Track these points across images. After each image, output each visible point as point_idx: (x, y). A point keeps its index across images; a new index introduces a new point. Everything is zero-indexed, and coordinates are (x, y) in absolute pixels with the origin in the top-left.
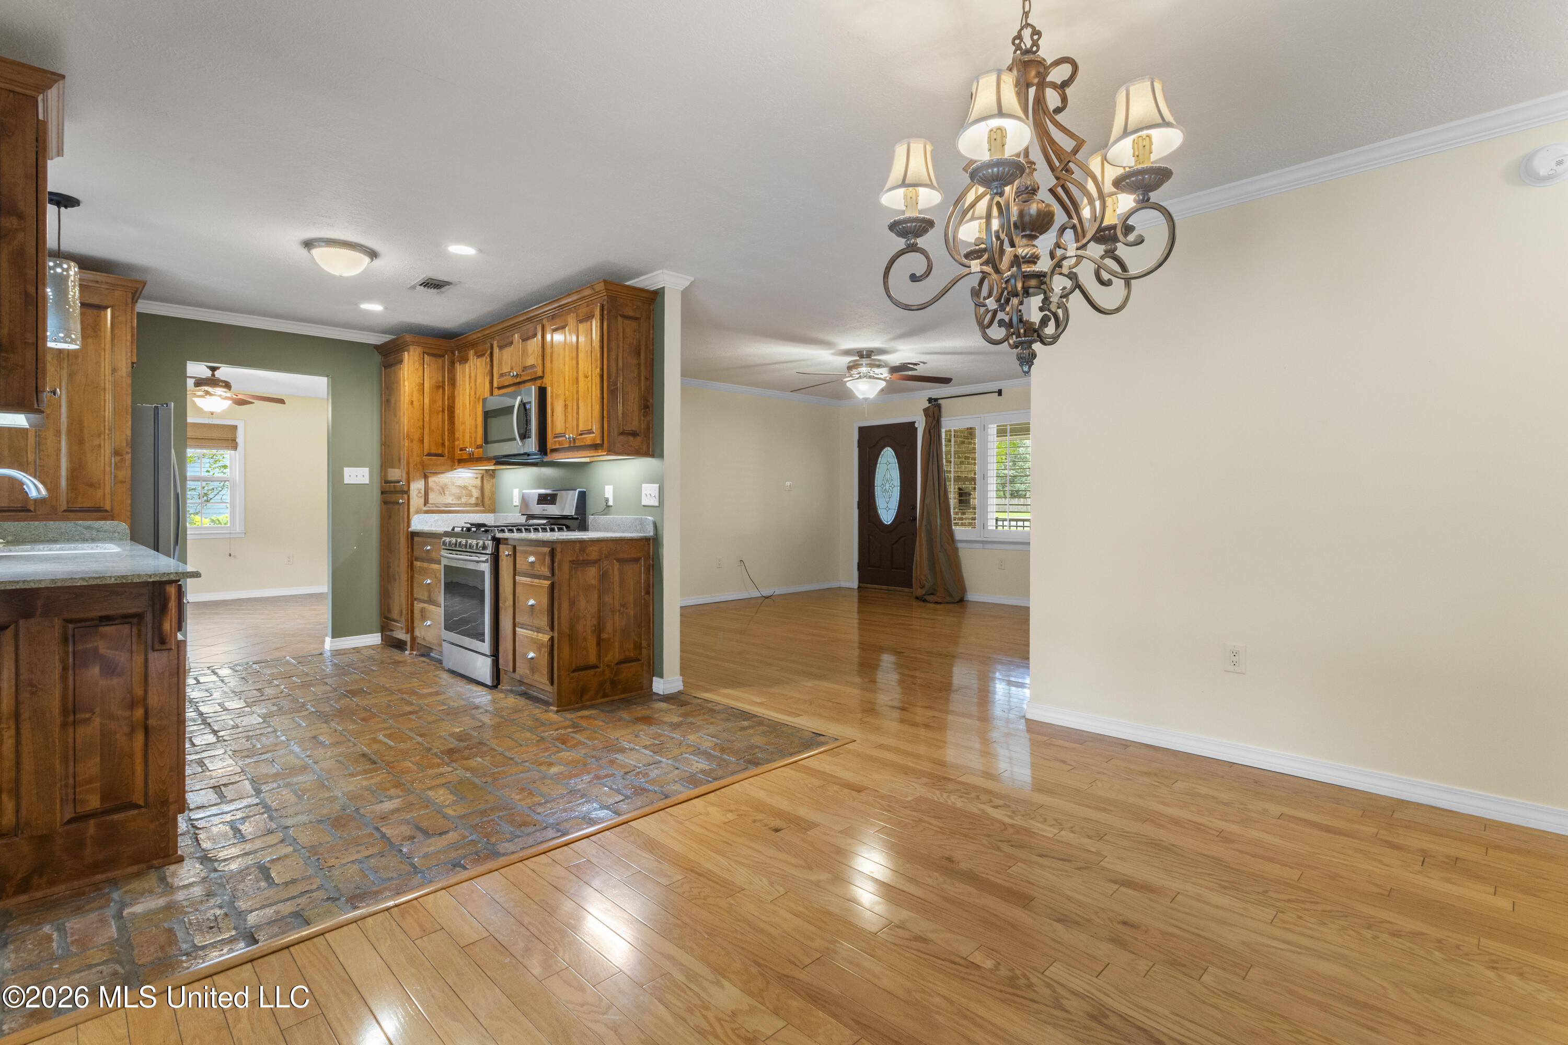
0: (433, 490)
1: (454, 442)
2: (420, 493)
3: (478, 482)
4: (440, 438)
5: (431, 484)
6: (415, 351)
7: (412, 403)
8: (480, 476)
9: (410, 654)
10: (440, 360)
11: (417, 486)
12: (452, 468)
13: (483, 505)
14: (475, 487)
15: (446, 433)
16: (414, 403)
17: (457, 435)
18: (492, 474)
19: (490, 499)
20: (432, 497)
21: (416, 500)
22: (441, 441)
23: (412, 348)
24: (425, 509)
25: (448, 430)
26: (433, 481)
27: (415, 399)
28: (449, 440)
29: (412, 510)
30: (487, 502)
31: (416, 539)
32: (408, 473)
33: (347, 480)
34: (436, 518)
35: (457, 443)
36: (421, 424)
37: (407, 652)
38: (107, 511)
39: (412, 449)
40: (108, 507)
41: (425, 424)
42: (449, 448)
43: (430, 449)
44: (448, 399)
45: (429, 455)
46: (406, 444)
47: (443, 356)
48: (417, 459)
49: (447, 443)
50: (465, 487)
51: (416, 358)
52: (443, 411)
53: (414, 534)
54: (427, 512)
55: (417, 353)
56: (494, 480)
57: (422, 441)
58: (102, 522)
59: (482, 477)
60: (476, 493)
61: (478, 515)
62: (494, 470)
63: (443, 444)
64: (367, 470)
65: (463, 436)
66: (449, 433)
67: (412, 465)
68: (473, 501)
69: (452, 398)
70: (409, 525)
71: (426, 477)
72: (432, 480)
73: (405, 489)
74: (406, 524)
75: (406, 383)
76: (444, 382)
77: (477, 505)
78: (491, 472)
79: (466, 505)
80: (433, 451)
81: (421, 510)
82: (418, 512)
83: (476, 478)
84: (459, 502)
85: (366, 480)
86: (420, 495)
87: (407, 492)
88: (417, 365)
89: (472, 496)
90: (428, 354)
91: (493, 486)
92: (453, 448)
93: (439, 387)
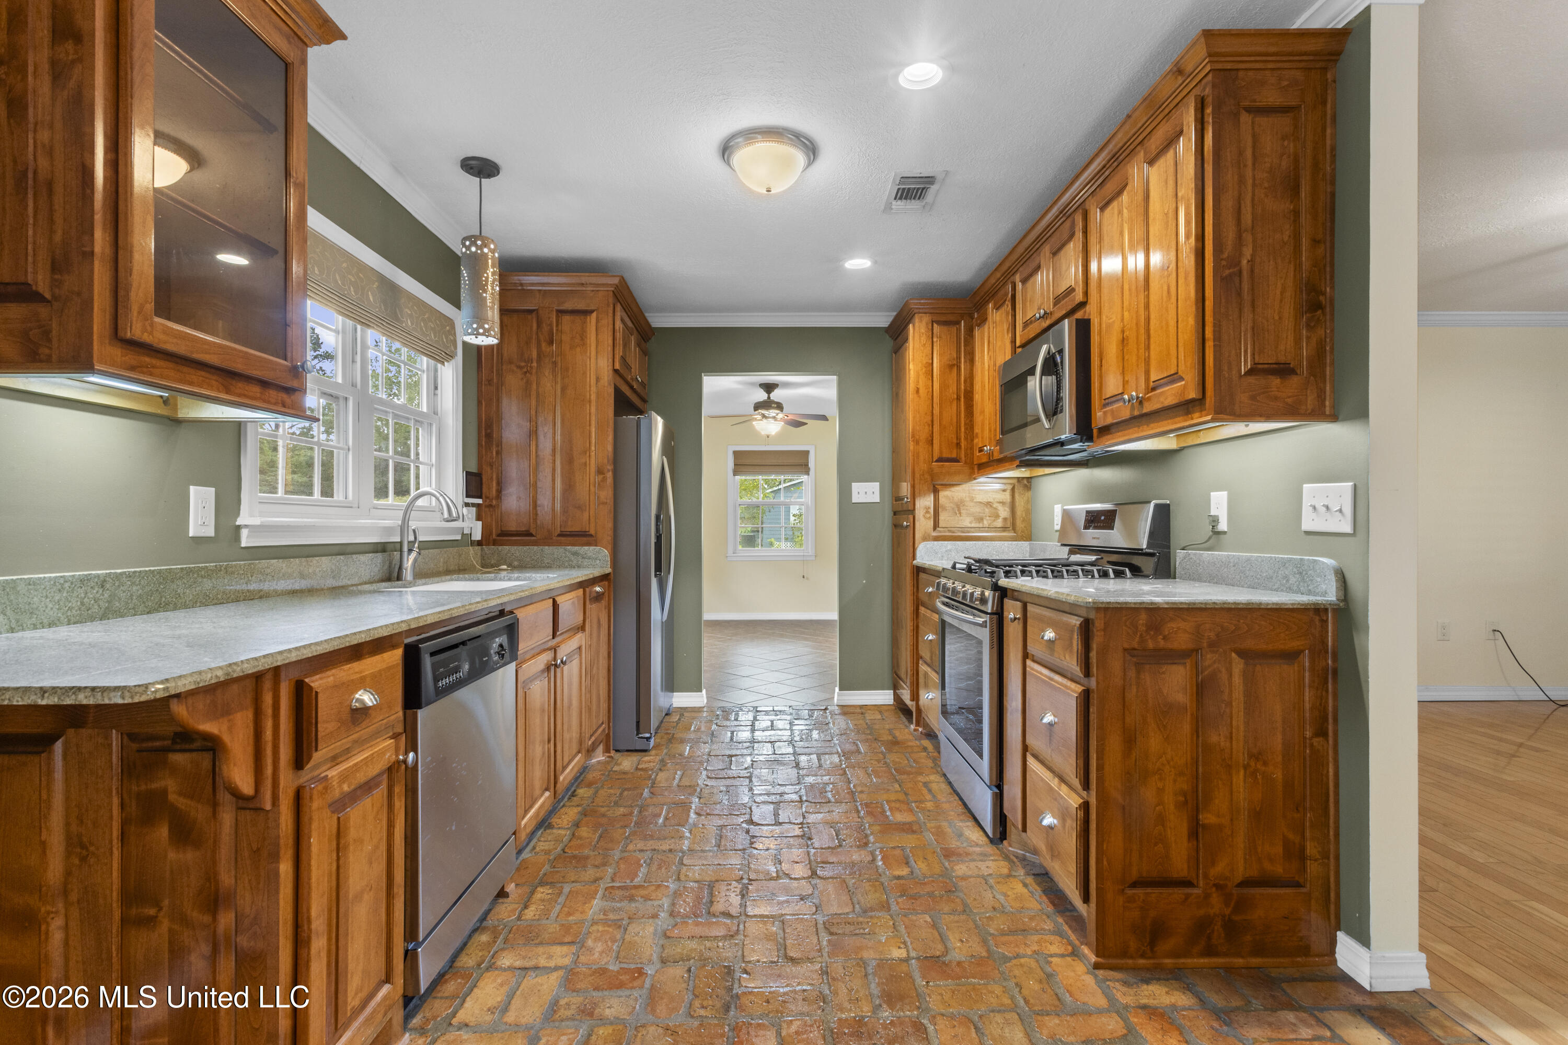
0: (944, 509)
1: (972, 440)
2: (927, 512)
3: (1007, 497)
4: (954, 436)
5: (942, 500)
6: (921, 321)
7: (918, 391)
8: (1009, 487)
9: (915, 730)
10: (954, 329)
11: (925, 503)
12: (971, 477)
13: (1014, 529)
14: (1003, 503)
15: (963, 429)
16: (921, 391)
17: (977, 430)
18: (1027, 484)
19: (1024, 520)
20: (943, 517)
21: (923, 524)
22: (955, 441)
23: (917, 317)
24: (934, 534)
25: (965, 424)
26: (947, 497)
27: (921, 386)
28: (966, 439)
29: (918, 536)
30: (1020, 524)
31: (922, 575)
32: (913, 487)
33: (856, 498)
34: (949, 547)
35: (976, 441)
36: (930, 418)
37: (913, 727)
38: (591, 536)
39: (918, 454)
40: (592, 532)
41: (935, 418)
42: (966, 450)
43: (941, 452)
44: (965, 381)
45: (940, 460)
46: (912, 448)
47: (958, 323)
48: (923, 466)
49: (963, 444)
50: (989, 504)
51: (923, 331)
52: (958, 399)
53: (919, 570)
54: (936, 539)
55: (924, 323)
56: (1029, 494)
57: (931, 442)
58: (586, 548)
59: (1013, 490)
60: (1004, 512)
61: (1006, 543)
62: (1029, 479)
63: (958, 445)
64: (878, 484)
65: (983, 431)
66: (966, 429)
67: (917, 475)
68: (999, 523)
69: (970, 379)
70: (914, 558)
71: (936, 491)
72: (944, 495)
73: (911, 508)
74: (911, 555)
75: (911, 366)
76: (959, 358)
77: (1004, 529)
78: (1025, 482)
79: (990, 528)
80: (945, 455)
81: (929, 535)
82: (926, 538)
83: (1004, 491)
84: (981, 525)
85: (876, 498)
86: (928, 515)
87: (912, 511)
88: (924, 339)
89: (997, 516)
90: (938, 323)
91: (1028, 502)
92: (972, 448)
93: (953, 366)
